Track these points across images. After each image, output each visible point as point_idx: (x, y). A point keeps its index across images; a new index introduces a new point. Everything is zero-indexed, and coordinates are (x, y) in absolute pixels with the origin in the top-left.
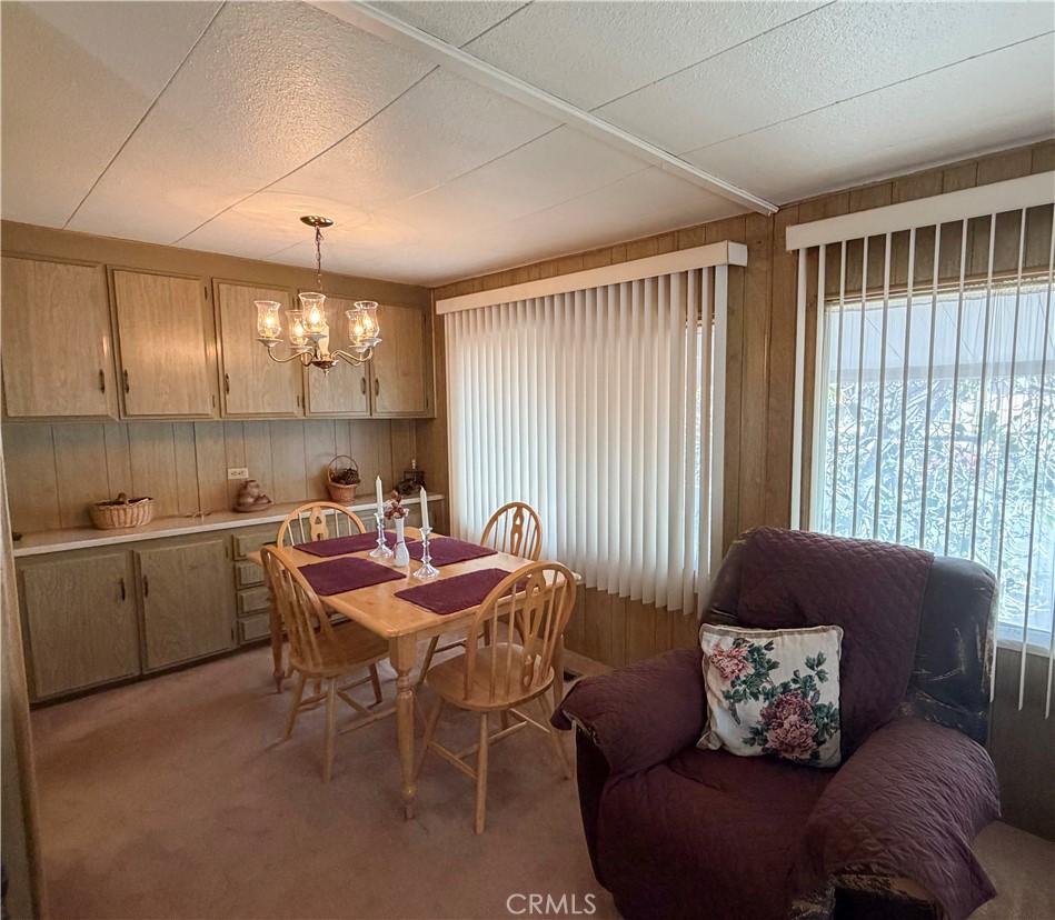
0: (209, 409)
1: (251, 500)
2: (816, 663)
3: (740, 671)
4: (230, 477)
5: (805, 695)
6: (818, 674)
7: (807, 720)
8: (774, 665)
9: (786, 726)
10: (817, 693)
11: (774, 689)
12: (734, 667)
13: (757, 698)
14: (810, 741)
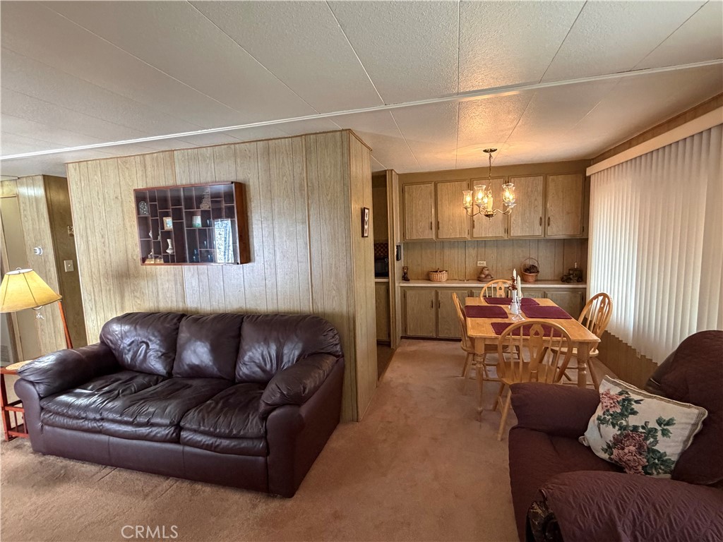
0: (466, 235)
1: (483, 276)
2: (665, 424)
3: (611, 407)
4: (478, 265)
5: (646, 439)
6: (663, 430)
7: (641, 454)
8: (634, 413)
9: (626, 451)
10: (656, 442)
11: (627, 426)
12: (609, 404)
13: (614, 427)
14: (640, 468)
